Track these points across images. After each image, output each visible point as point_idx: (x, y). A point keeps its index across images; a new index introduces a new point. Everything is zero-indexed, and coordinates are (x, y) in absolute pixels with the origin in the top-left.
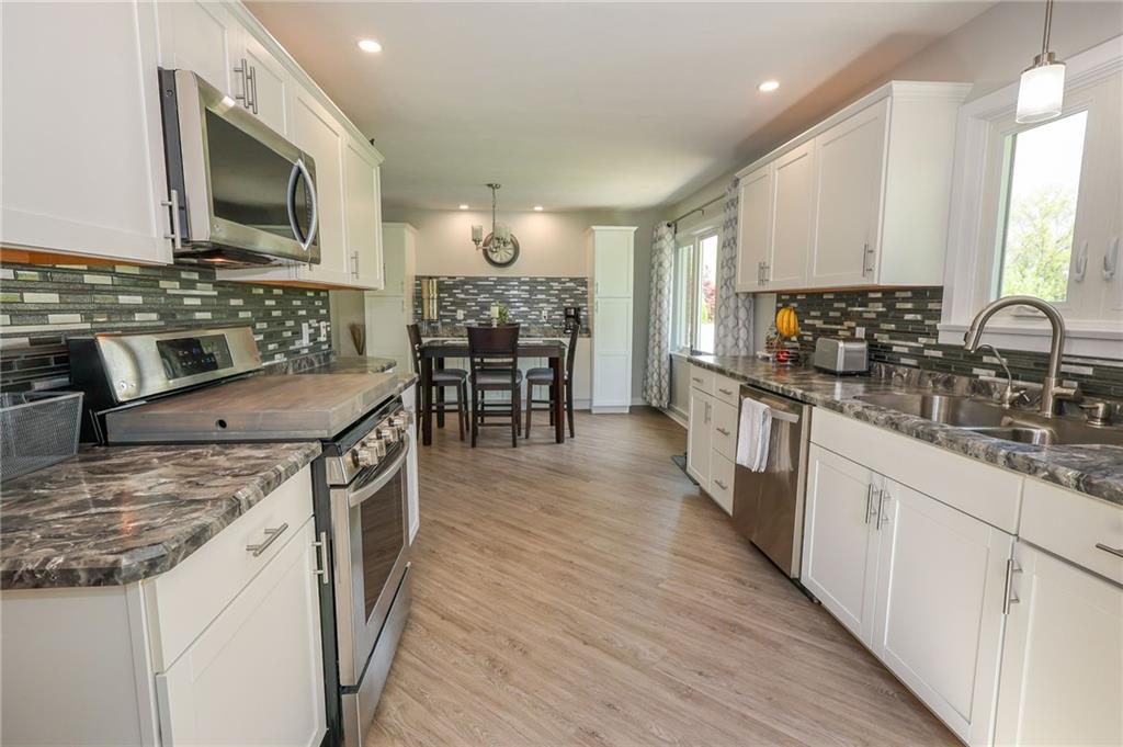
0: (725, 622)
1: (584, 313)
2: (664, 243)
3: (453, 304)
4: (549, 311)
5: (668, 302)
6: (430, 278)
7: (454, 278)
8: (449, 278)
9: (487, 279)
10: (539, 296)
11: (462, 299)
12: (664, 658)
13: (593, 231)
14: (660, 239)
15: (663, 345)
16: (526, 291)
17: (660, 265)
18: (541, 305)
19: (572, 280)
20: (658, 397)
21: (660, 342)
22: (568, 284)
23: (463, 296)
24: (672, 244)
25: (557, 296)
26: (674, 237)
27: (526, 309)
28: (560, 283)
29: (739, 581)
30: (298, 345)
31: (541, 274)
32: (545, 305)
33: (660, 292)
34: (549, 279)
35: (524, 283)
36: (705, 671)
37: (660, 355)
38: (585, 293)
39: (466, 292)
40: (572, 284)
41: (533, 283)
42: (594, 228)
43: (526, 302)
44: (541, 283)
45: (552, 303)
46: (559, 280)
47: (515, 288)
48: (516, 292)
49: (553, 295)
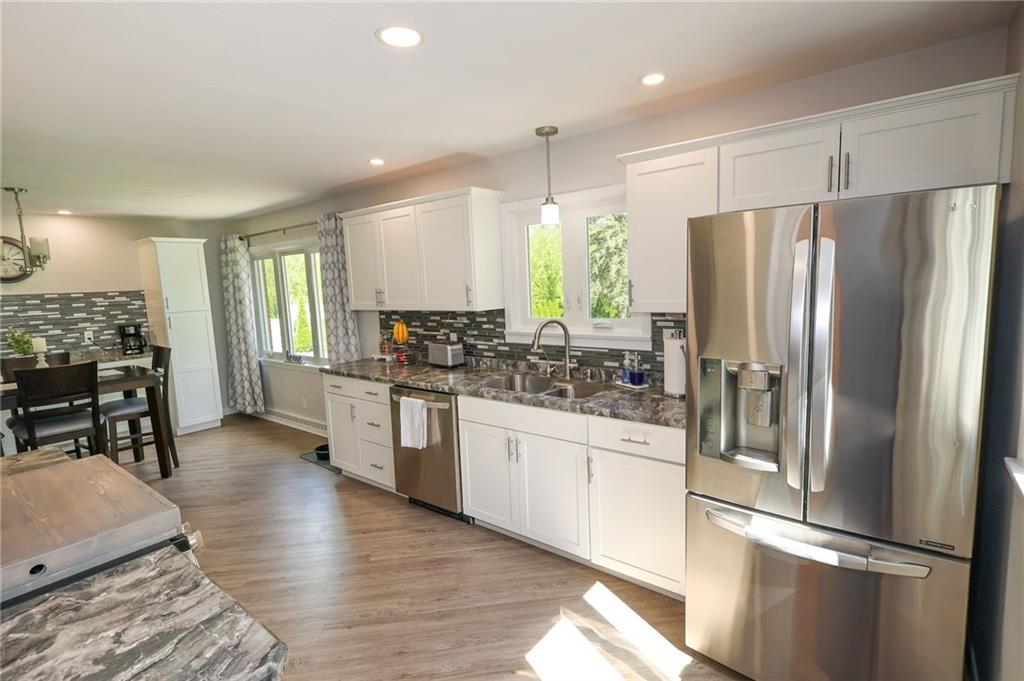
1: (146, 329)
2: (237, 255)
4: (94, 332)
10: (76, 315)
13: (154, 243)
14: (232, 251)
15: (251, 353)
16: (55, 310)
17: (236, 276)
18: (81, 325)
19: (122, 294)
20: (252, 404)
22: (117, 299)
24: (247, 257)
25: (104, 313)
26: (248, 250)
27: (59, 332)
28: (106, 298)
29: (419, 531)
31: (76, 288)
32: (88, 324)
34: (88, 296)
35: (51, 301)
38: (144, 307)
40: (124, 299)
41: (66, 301)
42: (154, 239)
43: (55, 323)
44: (77, 300)
45: (98, 321)
46: (104, 295)
47: (35, 307)
48: (39, 313)
49: (98, 313)
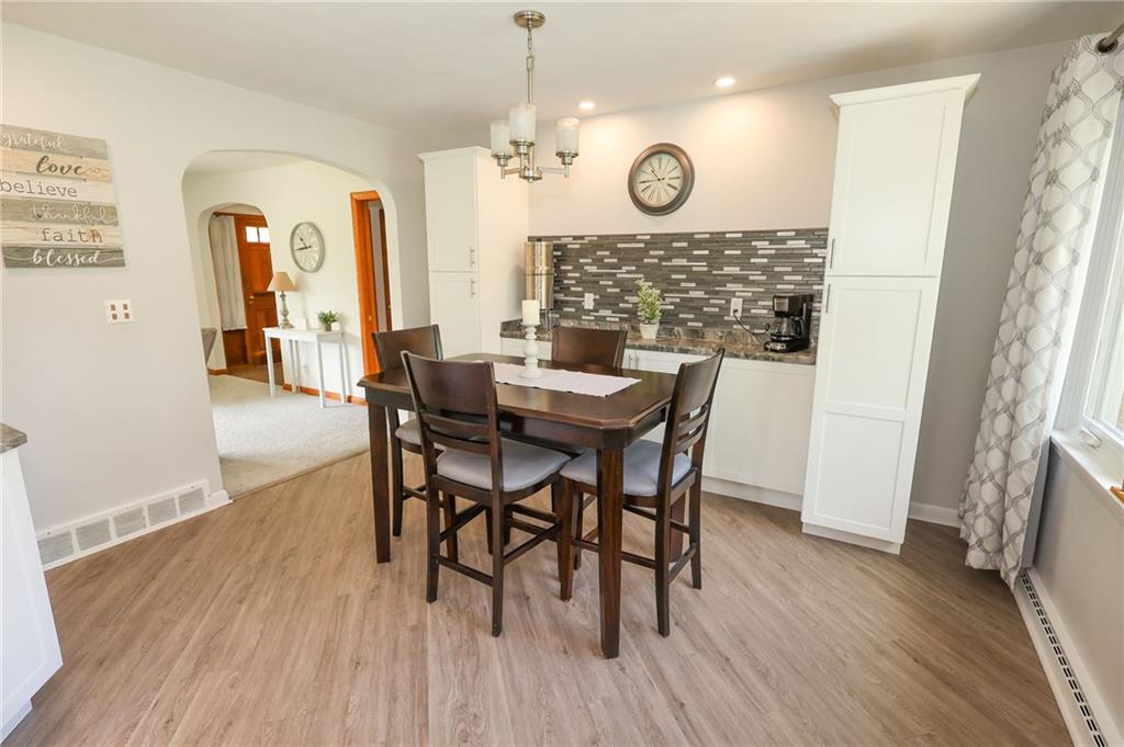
2: (1076, 107)
3: (579, 282)
4: (745, 300)
5: (1065, 293)
6: (539, 240)
7: (582, 238)
8: (575, 238)
9: (632, 238)
10: (728, 270)
11: (595, 275)
13: (837, 106)
14: (1064, 98)
15: (1026, 415)
16: (703, 258)
17: (1052, 179)
18: (730, 287)
19: (800, 234)
21: (1016, 403)
22: (791, 244)
23: (593, 269)
24: (1112, 106)
25: (764, 269)
27: (700, 294)
28: (772, 242)
31: (734, 224)
32: (740, 286)
33: (1038, 262)
34: (749, 236)
35: (699, 244)
37: (1011, 437)
39: (599, 262)
40: (801, 243)
41: (717, 241)
43: (701, 280)
44: (733, 243)
45: (753, 283)
46: (770, 236)
47: (681, 253)
48: (683, 262)
49: (756, 267)
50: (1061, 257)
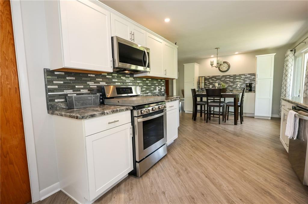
0: (263, 189)
1: (254, 85)
2: (288, 58)
3: (209, 84)
4: (240, 85)
5: (290, 79)
6: (202, 77)
7: (209, 76)
8: (208, 76)
9: (219, 76)
10: (237, 80)
11: (212, 82)
12: (230, 190)
13: (256, 57)
14: (287, 56)
16: (232, 79)
17: (287, 66)
18: (237, 83)
19: (249, 74)
21: (285, 94)
22: (248, 76)
23: (212, 81)
24: (293, 58)
25: (243, 80)
26: (294, 55)
27: (232, 84)
28: (244, 76)
29: (281, 180)
30: (155, 91)
31: (237, 73)
32: (239, 83)
33: (286, 76)
35: (231, 76)
36: (243, 199)
38: (255, 78)
39: (213, 80)
40: (249, 76)
41: (235, 76)
42: (256, 56)
43: (232, 82)
44: (238, 76)
45: (241, 82)
46: (244, 75)
47: (228, 78)
48: (229, 79)
49: (242, 80)
50: (289, 75)
